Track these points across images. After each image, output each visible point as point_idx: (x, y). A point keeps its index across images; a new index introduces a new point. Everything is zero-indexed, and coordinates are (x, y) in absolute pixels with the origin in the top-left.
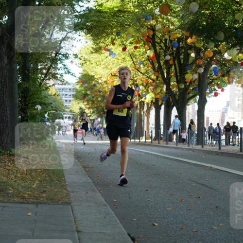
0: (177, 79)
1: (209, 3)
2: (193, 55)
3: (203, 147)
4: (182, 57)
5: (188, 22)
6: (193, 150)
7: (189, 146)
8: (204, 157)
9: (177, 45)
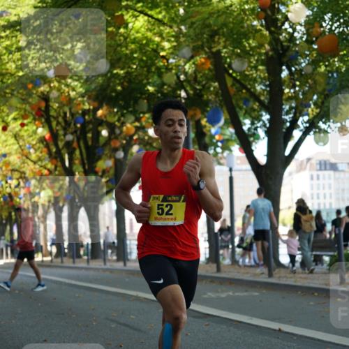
0: (84, 167)
1: (123, 60)
2: (105, 133)
3: (125, 265)
4: (90, 135)
5: (95, 88)
6: (111, 271)
7: (105, 264)
8: (127, 280)
9: (81, 120)
